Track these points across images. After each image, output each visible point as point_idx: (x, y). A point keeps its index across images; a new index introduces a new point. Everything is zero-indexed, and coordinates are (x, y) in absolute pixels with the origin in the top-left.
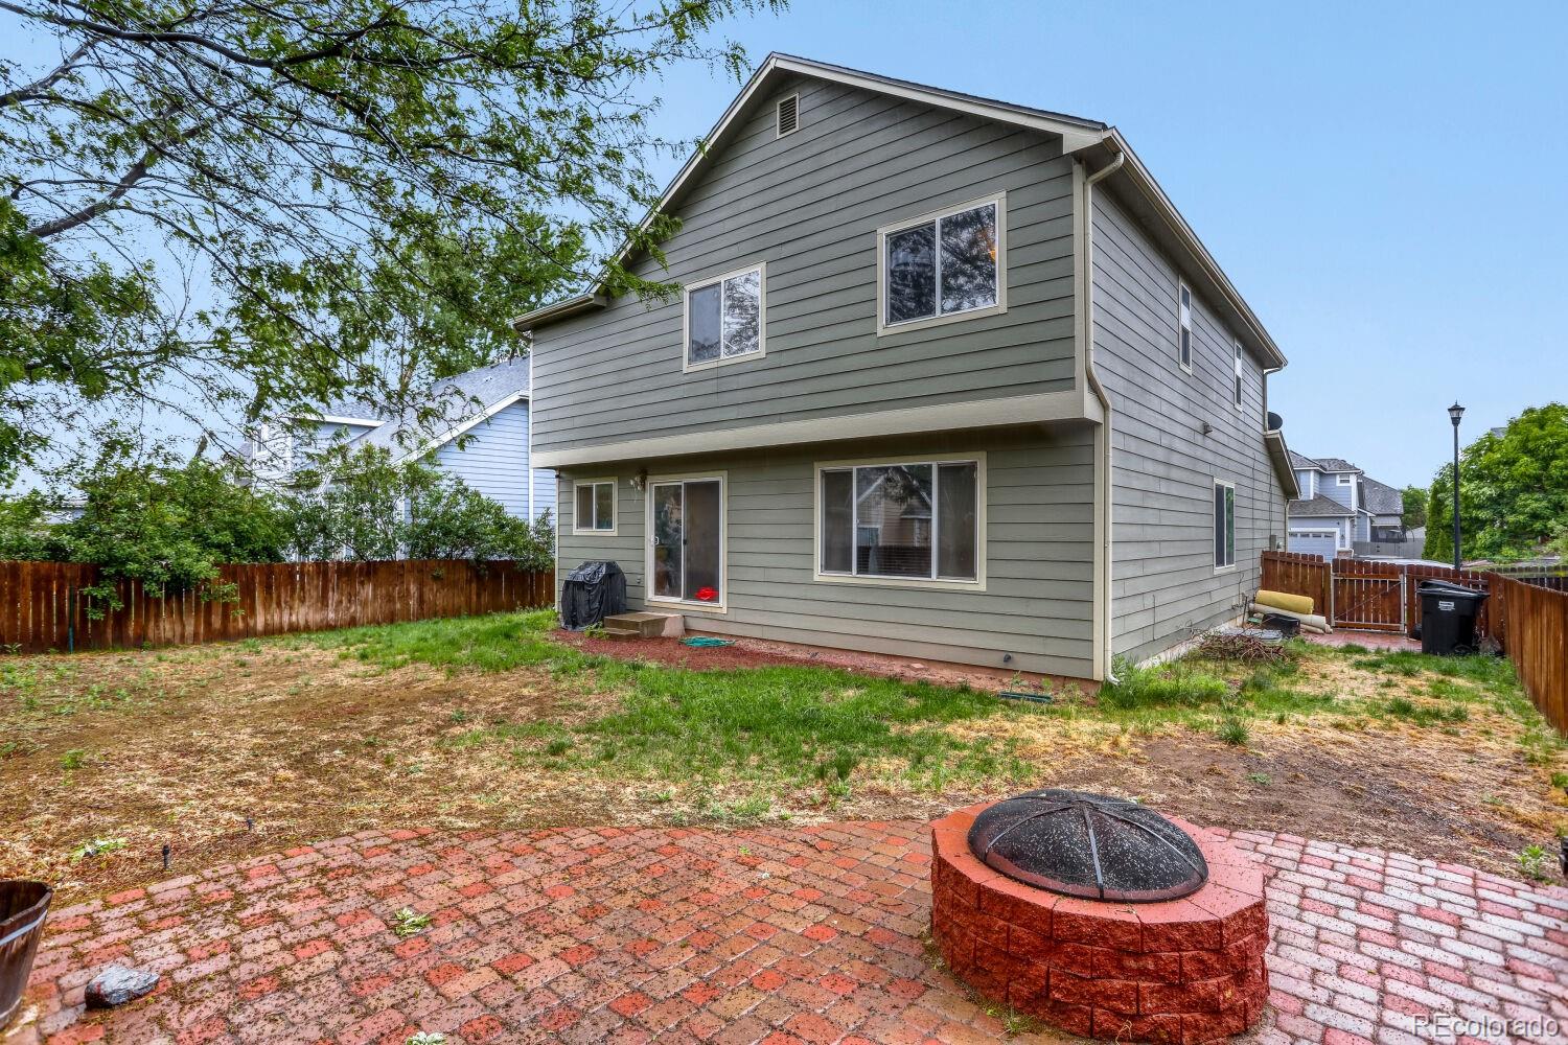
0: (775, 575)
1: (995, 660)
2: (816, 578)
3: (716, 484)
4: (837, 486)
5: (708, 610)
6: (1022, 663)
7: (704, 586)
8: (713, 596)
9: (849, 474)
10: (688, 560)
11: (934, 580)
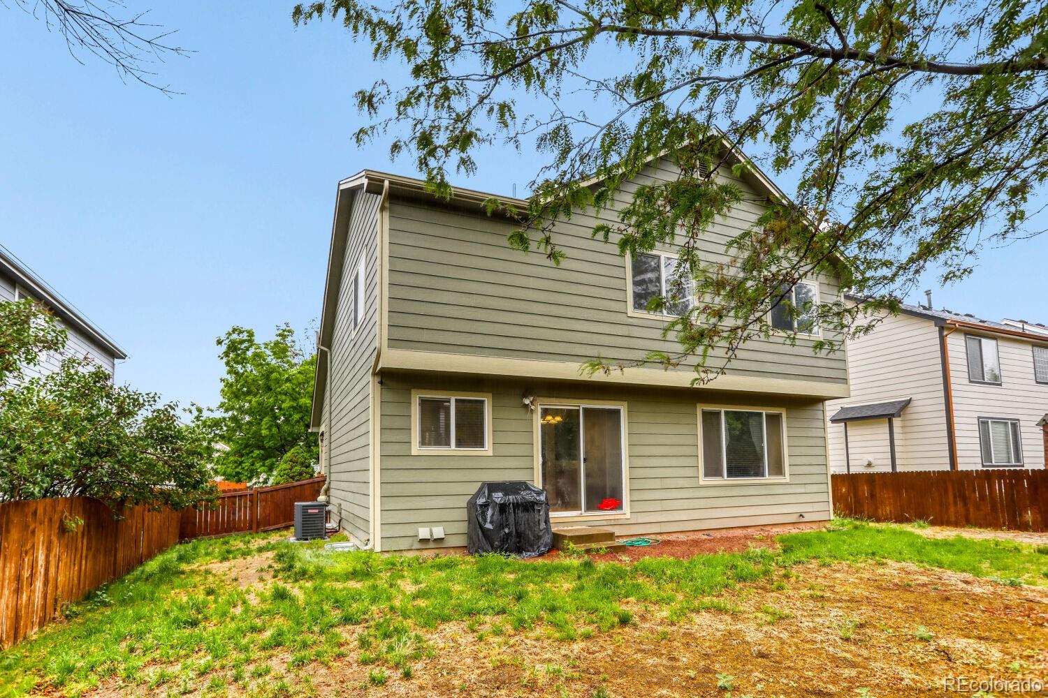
0: (669, 483)
1: (794, 518)
2: (701, 483)
3: (618, 412)
4: (711, 420)
5: (612, 517)
6: (808, 518)
7: (605, 497)
8: (616, 504)
9: (718, 414)
10: (588, 476)
11: (768, 478)
